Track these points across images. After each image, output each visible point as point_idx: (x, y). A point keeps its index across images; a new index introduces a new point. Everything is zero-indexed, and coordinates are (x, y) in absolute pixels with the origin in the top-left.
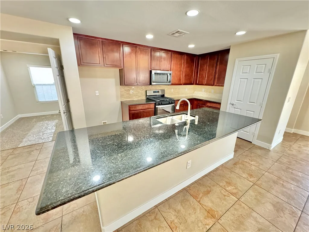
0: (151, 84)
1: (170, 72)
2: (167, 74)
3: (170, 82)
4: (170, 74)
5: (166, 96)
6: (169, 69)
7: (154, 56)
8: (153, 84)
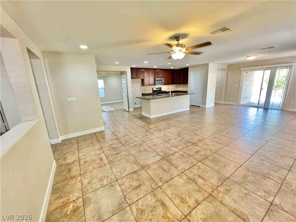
0: (155, 85)
1: (163, 79)
2: (162, 80)
3: (164, 83)
4: (164, 80)
5: (162, 90)
6: (163, 77)
7: (156, 71)
8: (156, 84)
